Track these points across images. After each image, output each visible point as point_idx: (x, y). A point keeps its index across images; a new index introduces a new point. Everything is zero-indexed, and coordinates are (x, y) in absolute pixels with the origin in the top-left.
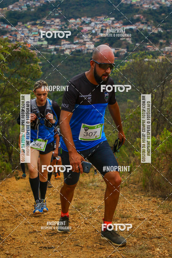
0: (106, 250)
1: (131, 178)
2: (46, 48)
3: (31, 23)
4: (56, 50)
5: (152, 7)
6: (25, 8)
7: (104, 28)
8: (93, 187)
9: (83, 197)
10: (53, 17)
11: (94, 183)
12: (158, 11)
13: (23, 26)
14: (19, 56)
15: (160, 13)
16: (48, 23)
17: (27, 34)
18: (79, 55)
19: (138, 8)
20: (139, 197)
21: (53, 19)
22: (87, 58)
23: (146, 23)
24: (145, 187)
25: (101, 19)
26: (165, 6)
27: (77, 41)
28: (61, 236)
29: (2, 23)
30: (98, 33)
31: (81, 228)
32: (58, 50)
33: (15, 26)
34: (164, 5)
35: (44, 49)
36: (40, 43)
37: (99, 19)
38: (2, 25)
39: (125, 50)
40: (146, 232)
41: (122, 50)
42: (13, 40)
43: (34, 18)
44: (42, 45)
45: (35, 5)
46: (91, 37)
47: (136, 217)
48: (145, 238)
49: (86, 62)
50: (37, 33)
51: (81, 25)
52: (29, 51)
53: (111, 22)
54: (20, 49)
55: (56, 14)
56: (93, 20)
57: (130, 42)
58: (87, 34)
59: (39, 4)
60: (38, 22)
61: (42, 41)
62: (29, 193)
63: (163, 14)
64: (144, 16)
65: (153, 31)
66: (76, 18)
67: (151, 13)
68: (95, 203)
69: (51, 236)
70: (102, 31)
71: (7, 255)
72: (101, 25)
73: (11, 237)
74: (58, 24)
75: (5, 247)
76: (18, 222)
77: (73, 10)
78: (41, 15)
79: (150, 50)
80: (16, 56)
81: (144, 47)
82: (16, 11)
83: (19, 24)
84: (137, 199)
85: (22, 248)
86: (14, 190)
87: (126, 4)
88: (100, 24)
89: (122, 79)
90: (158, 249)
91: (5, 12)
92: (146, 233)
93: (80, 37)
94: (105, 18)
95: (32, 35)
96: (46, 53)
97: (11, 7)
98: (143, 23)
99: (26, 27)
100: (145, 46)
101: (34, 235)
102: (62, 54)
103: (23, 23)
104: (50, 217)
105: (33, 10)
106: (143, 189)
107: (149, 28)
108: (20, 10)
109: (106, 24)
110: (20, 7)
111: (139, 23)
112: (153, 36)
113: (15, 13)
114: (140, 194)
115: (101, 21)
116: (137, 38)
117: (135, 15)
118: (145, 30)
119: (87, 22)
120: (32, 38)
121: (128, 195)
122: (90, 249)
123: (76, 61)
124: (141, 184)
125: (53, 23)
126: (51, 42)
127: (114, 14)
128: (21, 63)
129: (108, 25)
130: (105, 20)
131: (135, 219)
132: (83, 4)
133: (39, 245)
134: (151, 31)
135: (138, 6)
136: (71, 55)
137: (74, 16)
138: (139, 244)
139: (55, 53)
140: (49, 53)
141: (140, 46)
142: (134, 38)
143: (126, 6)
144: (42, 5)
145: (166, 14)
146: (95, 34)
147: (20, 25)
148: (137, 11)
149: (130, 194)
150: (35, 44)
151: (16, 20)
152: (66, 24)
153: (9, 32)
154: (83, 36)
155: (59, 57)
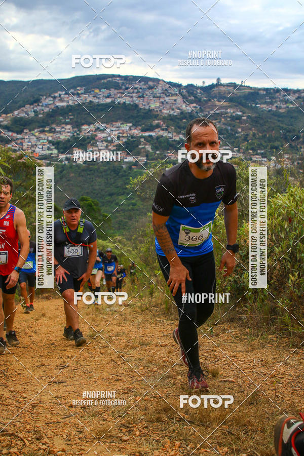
0: (123, 382)
1: (153, 300)
2: (56, 157)
3: (38, 130)
4: (67, 159)
5: (172, 112)
6: (32, 114)
7: (121, 135)
8: (111, 313)
9: (99, 324)
10: (63, 124)
11: (112, 308)
12: (178, 117)
13: (29, 134)
14: (25, 167)
15: (181, 119)
16: (58, 130)
17: (34, 142)
18: (94, 165)
19: (157, 113)
20: (161, 321)
21: (63, 125)
22: (102, 167)
23: (167, 130)
24: (168, 309)
25: (118, 125)
26: (187, 111)
27: (91, 149)
28: (73, 369)
29: (7, 130)
30: (114, 140)
31: (96, 359)
32: (70, 159)
33: (20, 134)
34: (185, 110)
35: (54, 159)
36: (50, 152)
37: (115, 124)
38: (6, 133)
39: (144, 159)
40: (167, 359)
41: (142, 158)
42: (19, 150)
43: (42, 124)
44: (51, 154)
45: (43, 110)
46: (107, 145)
47: (157, 343)
48: (166, 366)
49: (102, 173)
50: (46, 141)
51: (95, 132)
52: (35, 161)
53: (128, 128)
54: (25, 160)
55: (67, 120)
56: (108, 126)
57: (151, 150)
58: (102, 141)
59: (48, 109)
60: (47, 129)
61: (52, 150)
62: (37, 322)
63: (184, 120)
64: (164, 123)
65: (174, 138)
66: (89, 124)
67: (171, 119)
68: (113, 330)
69: (62, 369)
70: (118, 138)
71: (12, 392)
72: (118, 132)
73: (16, 372)
74: (69, 131)
75: (9, 384)
76: (25, 355)
77: (86, 116)
78: (50, 121)
79: (172, 158)
80: (21, 167)
81: (165, 155)
82: (22, 117)
83: (25, 131)
84: (159, 323)
85: (28, 384)
86: (21, 319)
87: (145, 109)
88: (116, 130)
89: (141, 191)
90: (180, 377)
91: (9, 119)
92: (168, 361)
93: (94, 145)
94: (121, 124)
95: (40, 143)
96: (56, 163)
97: (16, 113)
98: (163, 130)
99: (33, 135)
100: (167, 154)
101: (43, 368)
102: (74, 164)
103: (30, 131)
104: (61, 348)
105: (41, 116)
106: (166, 312)
107: (170, 135)
108: (26, 115)
109: (123, 130)
110: (26, 113)
111: (159, 129)
112: (174, 143)
113: (21, 118)
114: (162, 317)
115: (117, 128)
116: (157, 145)
117: (154, 120)
118: (166, 136)
119: (102, 128)
120: (41, 147)
121: (150, 320)
122: (105, 381)
123: (91, 171)
124: (164, 306)
125: (63, 129)
126: (62, 150)
127: (131, 120)
128: (27, 175)
129: (125, 131)
130: (122, 126)
131: (156, 346)
132: (97, 109)
133: (48, 380)
134: (172, 138)
135: (157, 111)
136: (84, 165)
137: (86, 122)
138: (159, 373)
139: (67, 162)
140: (60, 163)
141: (161, 155)
142: (154, 145)
143: (144, 111)
144: (51, 110)
145: (187, 120)
146: (111, 142)
147: (27, 133)
148: (156, 117)
149: (151, 318)
150: (44, 153)
151: (22, 127)
152: (79, 131)
153: (14, 140)
154: (98, 143)
155: (71, 167)
